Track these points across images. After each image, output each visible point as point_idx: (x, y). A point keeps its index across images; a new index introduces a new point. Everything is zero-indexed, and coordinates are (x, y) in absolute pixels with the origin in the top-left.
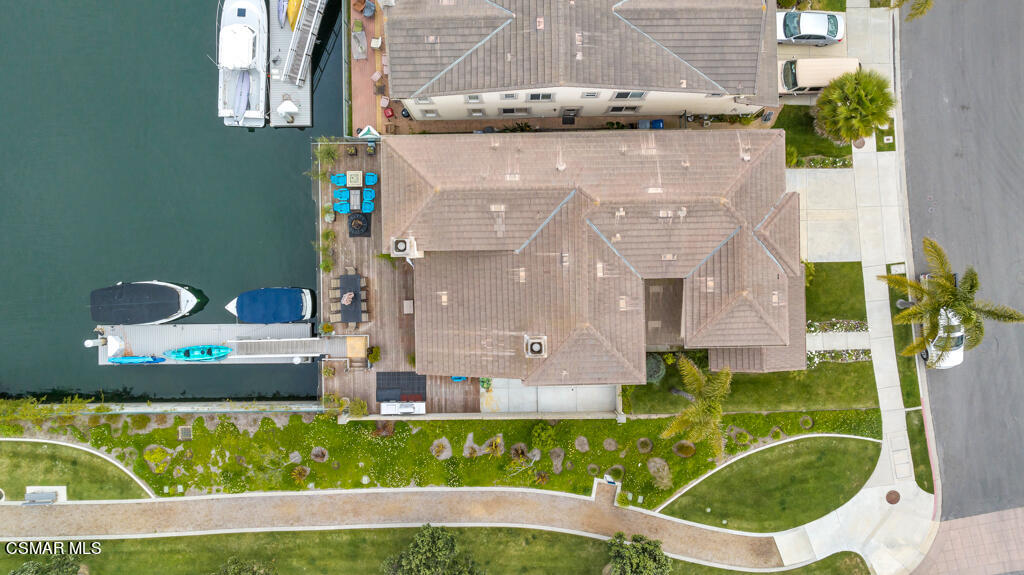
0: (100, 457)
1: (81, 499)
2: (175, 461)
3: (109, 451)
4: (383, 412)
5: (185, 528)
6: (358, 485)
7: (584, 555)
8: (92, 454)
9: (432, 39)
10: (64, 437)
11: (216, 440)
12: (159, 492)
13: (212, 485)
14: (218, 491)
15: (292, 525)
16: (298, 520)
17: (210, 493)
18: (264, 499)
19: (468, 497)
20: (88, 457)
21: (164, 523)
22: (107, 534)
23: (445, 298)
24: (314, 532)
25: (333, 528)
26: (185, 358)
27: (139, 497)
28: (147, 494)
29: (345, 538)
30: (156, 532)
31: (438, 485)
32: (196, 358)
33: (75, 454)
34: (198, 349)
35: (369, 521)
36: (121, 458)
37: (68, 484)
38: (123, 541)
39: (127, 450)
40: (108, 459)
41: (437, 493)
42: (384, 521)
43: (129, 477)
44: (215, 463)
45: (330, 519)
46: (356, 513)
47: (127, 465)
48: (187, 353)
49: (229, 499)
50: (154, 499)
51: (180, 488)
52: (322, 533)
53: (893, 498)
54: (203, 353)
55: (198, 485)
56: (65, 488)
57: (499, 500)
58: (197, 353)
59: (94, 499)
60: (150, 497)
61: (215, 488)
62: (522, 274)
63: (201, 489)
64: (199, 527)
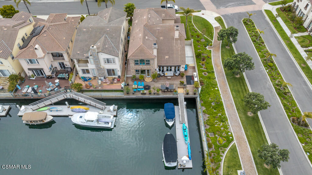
0: (225, 159)
1: (241, 165)
2: (221, 136)
3: (222, 156)
4: (197, 80)
5: (242, 133)
6: (218, 90)
7: (225, 51)
8: (224, 162)
9: (107, 46)
10: (220, 172)
11: (212, 125)
12: (232, 140)
13: (226, 125)
14: (228, 123)
15: (233, 105)
16: (231, 104)
17: (229, 125)
18: (227, 112)
19: (216, 70)
20: (225, 163)
21: (242, 139)
22: (251, 157)
23: (167, 57)
24: (234, 100)
25: (231, 96)
26: (187, 137)
27: (235, 146)
28: (234, 144)
29: (233, 93)
30: (246, 142)
31: (215, 75)
32: (187, 133)
33: (225, 167)
34: (184, 133)
35: (228, 88)
36: (223, 152)
37: (237, 170)
38: (252, 151)
39: (221, 151)
40: (225, 156)
41: (217, 75)
42: (227, 85)
43: (229, 149)
44: (220, 125)
45: (229, 97)
46: (226, 91)
47: (225, 150)
48: (186, 136)
49: (230, 121)
50: (235, 141)
51: (229, 133)
52: (234, 98)
53: (203, 14)
54: (185, 132)
55: (227, 129)
56: (238, 171)
57: (216, 64)
58: (185, 133)
59: (239, 160)
60: (235, 143)
61: (227, 124)
62: (161, 38)
63: (228, 128)
64: (241, 128)
